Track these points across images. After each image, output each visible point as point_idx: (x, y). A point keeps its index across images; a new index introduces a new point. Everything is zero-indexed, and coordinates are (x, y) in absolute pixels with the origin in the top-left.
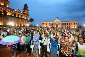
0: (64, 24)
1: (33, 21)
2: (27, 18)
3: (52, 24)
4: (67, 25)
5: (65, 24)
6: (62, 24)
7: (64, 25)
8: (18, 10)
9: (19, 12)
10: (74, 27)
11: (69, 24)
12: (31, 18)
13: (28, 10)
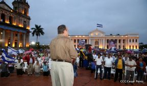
0: (112, 40)
1: (43, 33)
2: (25, 26)
3: (86, 40)
4: (118, 44)
5: (115, 41)
6: (108, 40)
7: (112, 42)
8: (3, 3)
9: (6, 8)
10: (132, 48)
11: (122, 41)
12: (36, 26)
13: (27, 4)
